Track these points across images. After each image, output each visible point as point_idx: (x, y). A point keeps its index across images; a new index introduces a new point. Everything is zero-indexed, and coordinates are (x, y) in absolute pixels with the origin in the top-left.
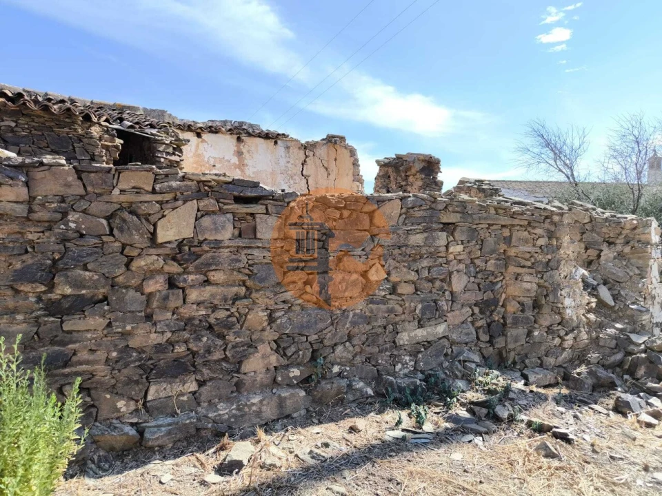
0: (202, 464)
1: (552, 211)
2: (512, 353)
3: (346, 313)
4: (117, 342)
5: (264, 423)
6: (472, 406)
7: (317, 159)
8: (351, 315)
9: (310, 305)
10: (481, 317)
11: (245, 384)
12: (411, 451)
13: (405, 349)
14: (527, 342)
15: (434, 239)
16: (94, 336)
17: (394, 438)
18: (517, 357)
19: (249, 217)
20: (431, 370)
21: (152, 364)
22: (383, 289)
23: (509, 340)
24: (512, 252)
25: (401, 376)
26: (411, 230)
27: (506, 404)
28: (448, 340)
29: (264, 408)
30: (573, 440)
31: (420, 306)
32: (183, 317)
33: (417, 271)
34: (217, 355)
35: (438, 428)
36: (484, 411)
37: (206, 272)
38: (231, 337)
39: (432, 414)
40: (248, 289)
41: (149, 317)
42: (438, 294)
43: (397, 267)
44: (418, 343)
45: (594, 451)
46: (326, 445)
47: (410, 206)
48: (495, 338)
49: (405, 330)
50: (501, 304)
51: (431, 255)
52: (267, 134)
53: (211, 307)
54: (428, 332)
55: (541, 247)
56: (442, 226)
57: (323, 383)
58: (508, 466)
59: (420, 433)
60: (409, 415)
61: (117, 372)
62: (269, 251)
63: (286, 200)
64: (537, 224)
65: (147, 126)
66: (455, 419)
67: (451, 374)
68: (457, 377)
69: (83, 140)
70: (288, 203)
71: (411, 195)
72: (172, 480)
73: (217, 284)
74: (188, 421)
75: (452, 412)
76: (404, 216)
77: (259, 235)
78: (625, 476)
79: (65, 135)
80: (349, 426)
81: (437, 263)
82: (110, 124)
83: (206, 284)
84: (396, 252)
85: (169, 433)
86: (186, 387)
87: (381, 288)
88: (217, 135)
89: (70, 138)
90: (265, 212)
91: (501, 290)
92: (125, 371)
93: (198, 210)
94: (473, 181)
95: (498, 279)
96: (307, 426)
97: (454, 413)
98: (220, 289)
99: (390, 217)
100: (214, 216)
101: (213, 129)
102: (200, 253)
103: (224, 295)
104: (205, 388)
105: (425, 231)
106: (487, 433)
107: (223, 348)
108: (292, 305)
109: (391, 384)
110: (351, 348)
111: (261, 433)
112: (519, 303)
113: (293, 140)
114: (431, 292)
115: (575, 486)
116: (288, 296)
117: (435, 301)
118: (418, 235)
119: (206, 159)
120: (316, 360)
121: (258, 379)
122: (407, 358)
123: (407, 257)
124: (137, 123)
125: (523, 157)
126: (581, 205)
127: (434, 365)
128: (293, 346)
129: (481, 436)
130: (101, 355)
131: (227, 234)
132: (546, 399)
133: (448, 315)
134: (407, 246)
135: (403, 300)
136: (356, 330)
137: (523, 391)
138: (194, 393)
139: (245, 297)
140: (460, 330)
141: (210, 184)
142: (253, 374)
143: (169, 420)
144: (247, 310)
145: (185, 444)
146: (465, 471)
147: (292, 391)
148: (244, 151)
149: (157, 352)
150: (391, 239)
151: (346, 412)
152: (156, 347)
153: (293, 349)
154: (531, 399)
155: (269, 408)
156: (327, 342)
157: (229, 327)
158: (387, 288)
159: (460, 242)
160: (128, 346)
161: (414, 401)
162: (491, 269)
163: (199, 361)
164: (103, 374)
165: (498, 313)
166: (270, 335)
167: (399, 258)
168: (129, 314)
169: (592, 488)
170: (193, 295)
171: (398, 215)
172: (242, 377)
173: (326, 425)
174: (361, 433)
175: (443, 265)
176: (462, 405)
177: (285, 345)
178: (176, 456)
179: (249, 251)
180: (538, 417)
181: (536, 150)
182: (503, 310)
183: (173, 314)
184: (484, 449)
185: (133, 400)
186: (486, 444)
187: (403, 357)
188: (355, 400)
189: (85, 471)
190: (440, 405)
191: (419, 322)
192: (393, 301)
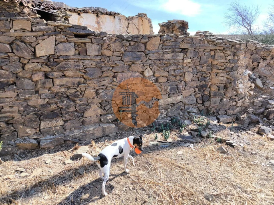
1: (235, 43)
2: (213, 109)
4: (22, 103)
5: (96, 138)
6: (191, 131)
7: (134, 25)
9: (116, 87)
10: (199, 93)
11: (86, 122)
12: (160, 150)
13: (162, 107)
14: (220, 104)
15: (177, 56)
16: (11, 100)
17: (153, 145)
18: (215, 110)
19: (83, 45)
20: (174, 116)
21: (41, 113)
22: (151, 80)
23: (211, 103)
24: (215, 63)
25: (160, 119)
26: (165, 52)
27: (206, 130)
28: (183, 103)
29: (95, 132)
30: (235, 146)
31: (169, 88)
32: (53, 92)
33: (168, 72)
34: (72, 109)
35: (175, 140)
36: (196, 133)
37: (64, 71)
38: (78, 101)
39: (173, 134)
40: (85, 79)
41: (37, 92)
42: (178, 82)
43: (158, 70)
44: (168, 104)
45: (244, 151)
47: (165, 40)
48: (205, 102)
49: (162, 99)
50: (208, 87)
51: (175, 64)
52: (110, 13)
53: (67, 88)
54: (173, 100)
55: (229, 60)
56: (181, 50)
58: (203, 157)
60: (162, 135)
61: (24, 116)
62: (94, 62)
63: (101, 36)
64: (228, 49)
66: (183, 137)
67: (183, 118)
68: (186, 119)
70: (103, 38)
71: (165, 34)
72: (51, 162)
73: (69, 77)
74: (60, 138)
75: (182, 134)
76: (162, 45)
77: (88, 54)
78: (257, 161)
79: (12, 12)
81: (178, 68)
83: (64, 77)
84: (158, 62)
85: (51, 142)
86: (58, 122)
87: (151, 79)
88: (87, 14)
89: (15, 14)
90: (90, 42)
91: (209, 80)
92: (28, 116)
93: (56, 41)
94: (202, 32)
95: (208, 75)
97: (183, 134)
98: (71, 79)
99: (154, 45)
100: (65, 44)
102: (59, 62)
103: (73, 82)
104: (67, 123)
105: (172, 52)
106: (196, 143)
107: (74, 106)
108: (107, 87)
109: (155, 122)
111: (93, 143)
112: (217, 86)
114: (175, 81)
115: (232, 166)
116: (105, 83)
117: (177, 86)
118: (168, 54)
121: (92, 120)
122: (163, 111)
123: (163, 65)
125: (228, 20)
126: (252, 42)
127: (176, 114)
128: (108, 105)
129: (193, 144)
130: (15, 109)
131: (72, 52)
132: (226, 128)
133: (183, 92)
134: (163, 59)
135: (161, 85)
137: (215, 125)
138: (62, 126)
139: (84, 83)
140: (189, 98)
141: (60, 27)
142: (90, 117)
143: (51, 137)
144: (85, 89)
145: (60, 147)
146: (182, 159)
147: (109, 125)
148: (100, 21)
149: (43, 108)
150: (156, 56)
151: (134, 134)
152: (42, 106)
153: (108, 107)
154: (219, 128)
155: (98, 132)
157: (77, 97)
158: (153, 80)
159: (189, 58)
160: (28, 105)
161: (165, 129)
162: (205, 71)
163: (63, 112)
164: (18, 117)
165: (207, 91)
166: (97, 100)
167: (159, 65)
168: (27, 90)
169: (240, 166)
170: (57, 82)
171: (159, 44)
172: (85, 119)
175: (181, 69)
176: (187, 131)
177: (105, 105)
178: (55, 152)
179: (84, 61)
180: (220, 135)
181: (234, 17)
182: (209, 89)
183: (49, 90)
184: (193, 149)
185: (34, 128)
186: (195, 147)
187: (161, 110)
188: (138, 129)
189: (13, 158)
190: (177, 131)
191: (169, 95)
192: (156, 85)
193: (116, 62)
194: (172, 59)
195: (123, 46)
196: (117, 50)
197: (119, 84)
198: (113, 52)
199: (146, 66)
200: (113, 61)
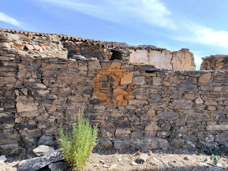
0: (131, 158)
3: (185, 115)
4: (108, 114)
5: (152, 149)
7: (177, 58)
8: (187, 115)
9: (171, 110)
11: (146, 134)
13: (210, 132)
15: (226, 89)
16: (102, 112)
17: (204, 166)
19: (150, 78)
20: (222, 142)
21: (117, 123)
25: (208, 142)
26: (215, 85)
29: (152, 144)
31: (218, 116)
32: (127, 109)
33: (217, 102)
34: (137, 123)
35: (224, 166)
37: (135, 95)
38: (142, 118)
39: (221, 160)
40: (148, 102)
41: (117, 108)
43: (208, 99)
44: (216, 131)
46: (175, 162)
47: (215, 75)
49: (210, 125)
51: (224, 96)
52: (158, 49)
53: (136, 107)
54: (221, 127)
57: (175, 139)
59: (215, 166)
60: (211, 158)
61: (107, 123)
62: (157, 90)
63: (164, 72)
65: (119, 48)
69: (101, 53)
70: (165, 73)
71: (216, 71)
72: (121, 161)
73: (138, 99)
74: (127, 143)
76: (212, 79)
77: (153, 84)
80: (184, 157)
82: (109, 48)
83: (135, 99)
84: (208, 93)
85: (121, 146)
86: (127, 131)
87: (201, 107)
88: (141, 50)
89: (98, 53)
90: (156, 76)
92: (110, 124)
93: (134, 75)
96: (168, 154)
98: (139, 101)
99: (206, 79)
100: (139, 77)
101: (140, 48)
102: (133, 89)
103: (141, 103)
104: (133, 133)
105: (222, 85)
107: (139, 121)
108: (164, 109)
109: (203, 145)
110: (187, 128)
111: (151, 152)
113: (168, 51)
116: (163, 106)
117: (225, 115)
118: (218, 87)
119: (137, 58)
120: (172, 130)
121: (151, 133)
122: (211, 136)
123: (213, 95)
124: (117, 47)
127: (224, 140)
128: (164, 124)
130: (103, 118)
131: (142, 83)
134: (213, 91)
135: (210, 113)
136: (189, 122)
138: (129, 134)
139: (147, 105)
141: (138, 66)
142: (149, 131)
143: (121, 141)
144: (148, 109)
145: (126, 150)
147: (162, 140)
148: (150, 55)
149: (119, 119)
150: (206, 88)
151: (183, 152)
152: (119, 118)
153: (164, 125)
155: (154, 144)
156: (176, 124)
157: (142, 114)
158: (203, 107)
160: (111, 116)
161: (213, 153)
163: (131, 124)
164: (103, 123)
166: (155, 119)
167: (209, 96)
168: (111, 106)
170: (131, 102)
171: (210, 79)
172: (145, 132)
173: (175, 155)
174: (189, 161)
177: (161, 123)
178: (123, 154)
179: (150, 89)
183: (124, 108)
185: (111, 133)
187: (209, 135)
188: (187, 148)
189: (97, 152)
190: (226, 158)
191: (217, 122)
192: (206, 113)
193: (172, 91)
194: (221, 92)
195: (179, 80)
196: (175, 82)
197: (174, 108)
198: (171, 84)
199: (197, 95)
200: (171, 90)
